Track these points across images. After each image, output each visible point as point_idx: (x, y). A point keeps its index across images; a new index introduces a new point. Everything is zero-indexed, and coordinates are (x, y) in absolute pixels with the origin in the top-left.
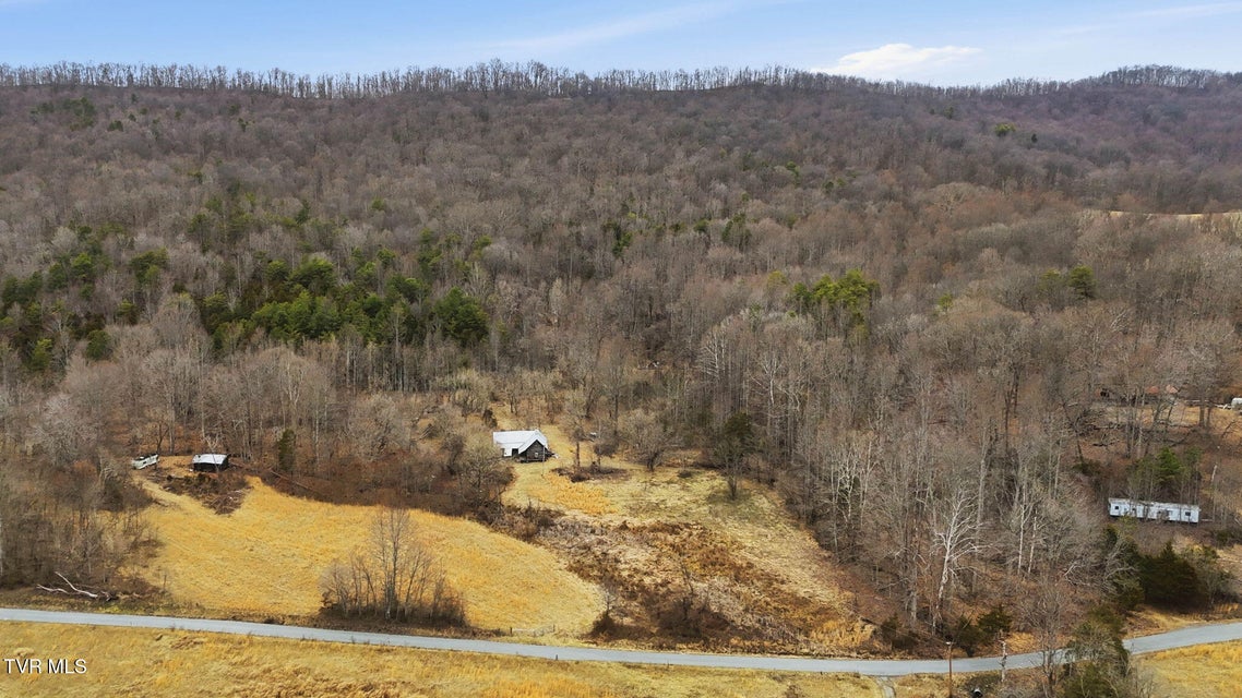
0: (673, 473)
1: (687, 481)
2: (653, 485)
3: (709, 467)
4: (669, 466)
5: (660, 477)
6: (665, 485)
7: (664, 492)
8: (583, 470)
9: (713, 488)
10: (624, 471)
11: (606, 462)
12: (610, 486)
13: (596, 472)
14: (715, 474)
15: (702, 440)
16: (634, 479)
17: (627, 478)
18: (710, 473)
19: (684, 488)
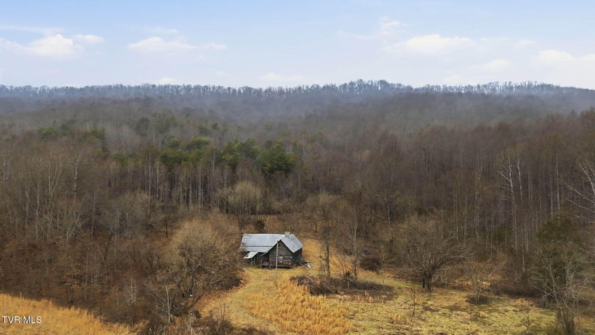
0: (459, 298)
1: (481, 309)
2: (427, 309)
3: (515, 294)
4: (454, 288)
5: (441, 300)
6: (447, 311)
7: (444, 321)
8: (334, 282)
9: (528, 322)
10: (389, 288)
11: (364, 276)
12: (362, 305)
13: (349, 286)
14: (526, 303)
15: (504, 260)
16: (401, 299)
17: (390, 298)
18: (519, 302)
19: (476, 319)
